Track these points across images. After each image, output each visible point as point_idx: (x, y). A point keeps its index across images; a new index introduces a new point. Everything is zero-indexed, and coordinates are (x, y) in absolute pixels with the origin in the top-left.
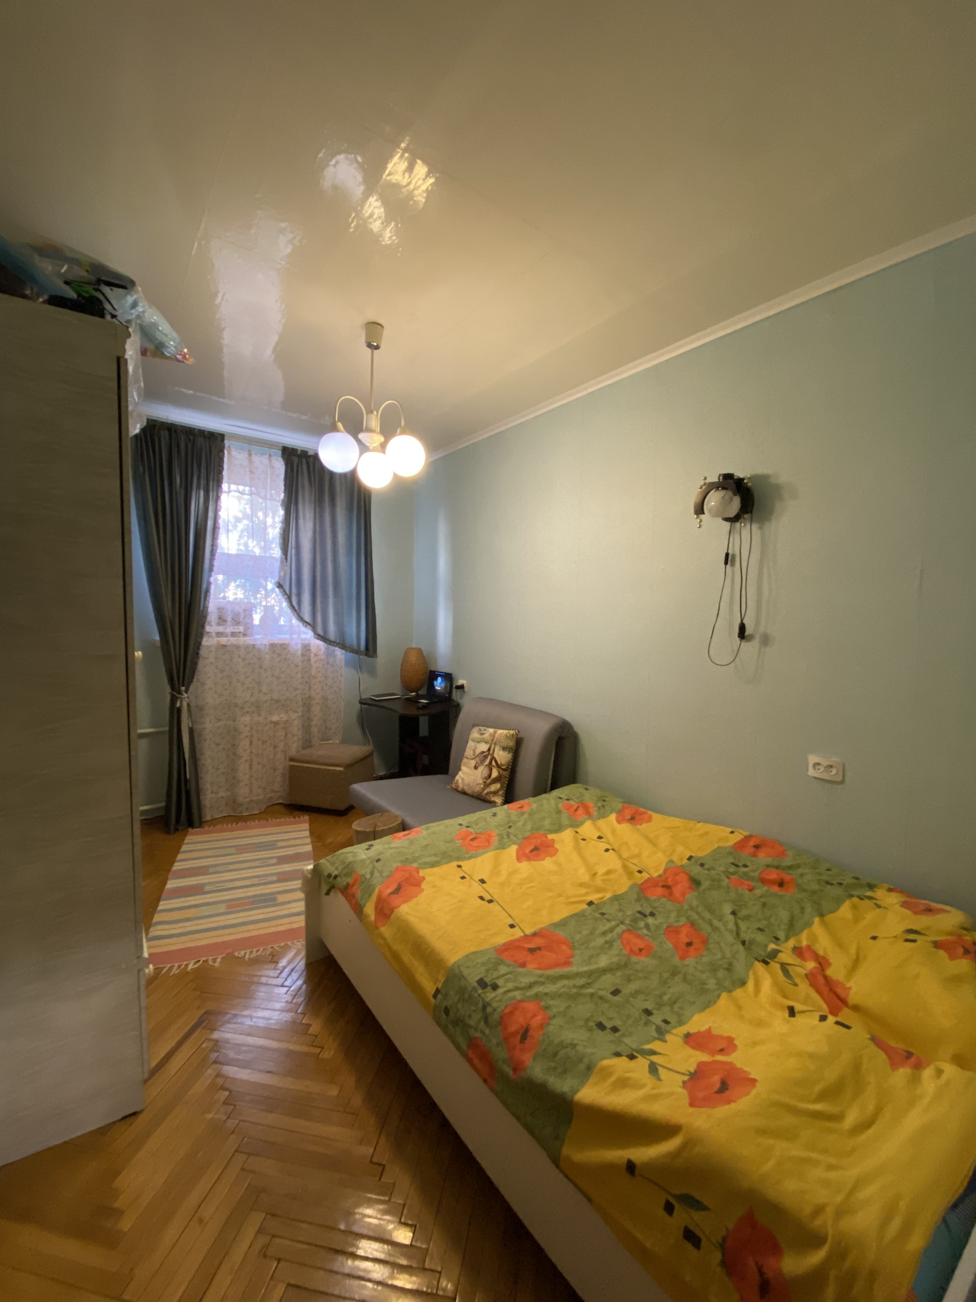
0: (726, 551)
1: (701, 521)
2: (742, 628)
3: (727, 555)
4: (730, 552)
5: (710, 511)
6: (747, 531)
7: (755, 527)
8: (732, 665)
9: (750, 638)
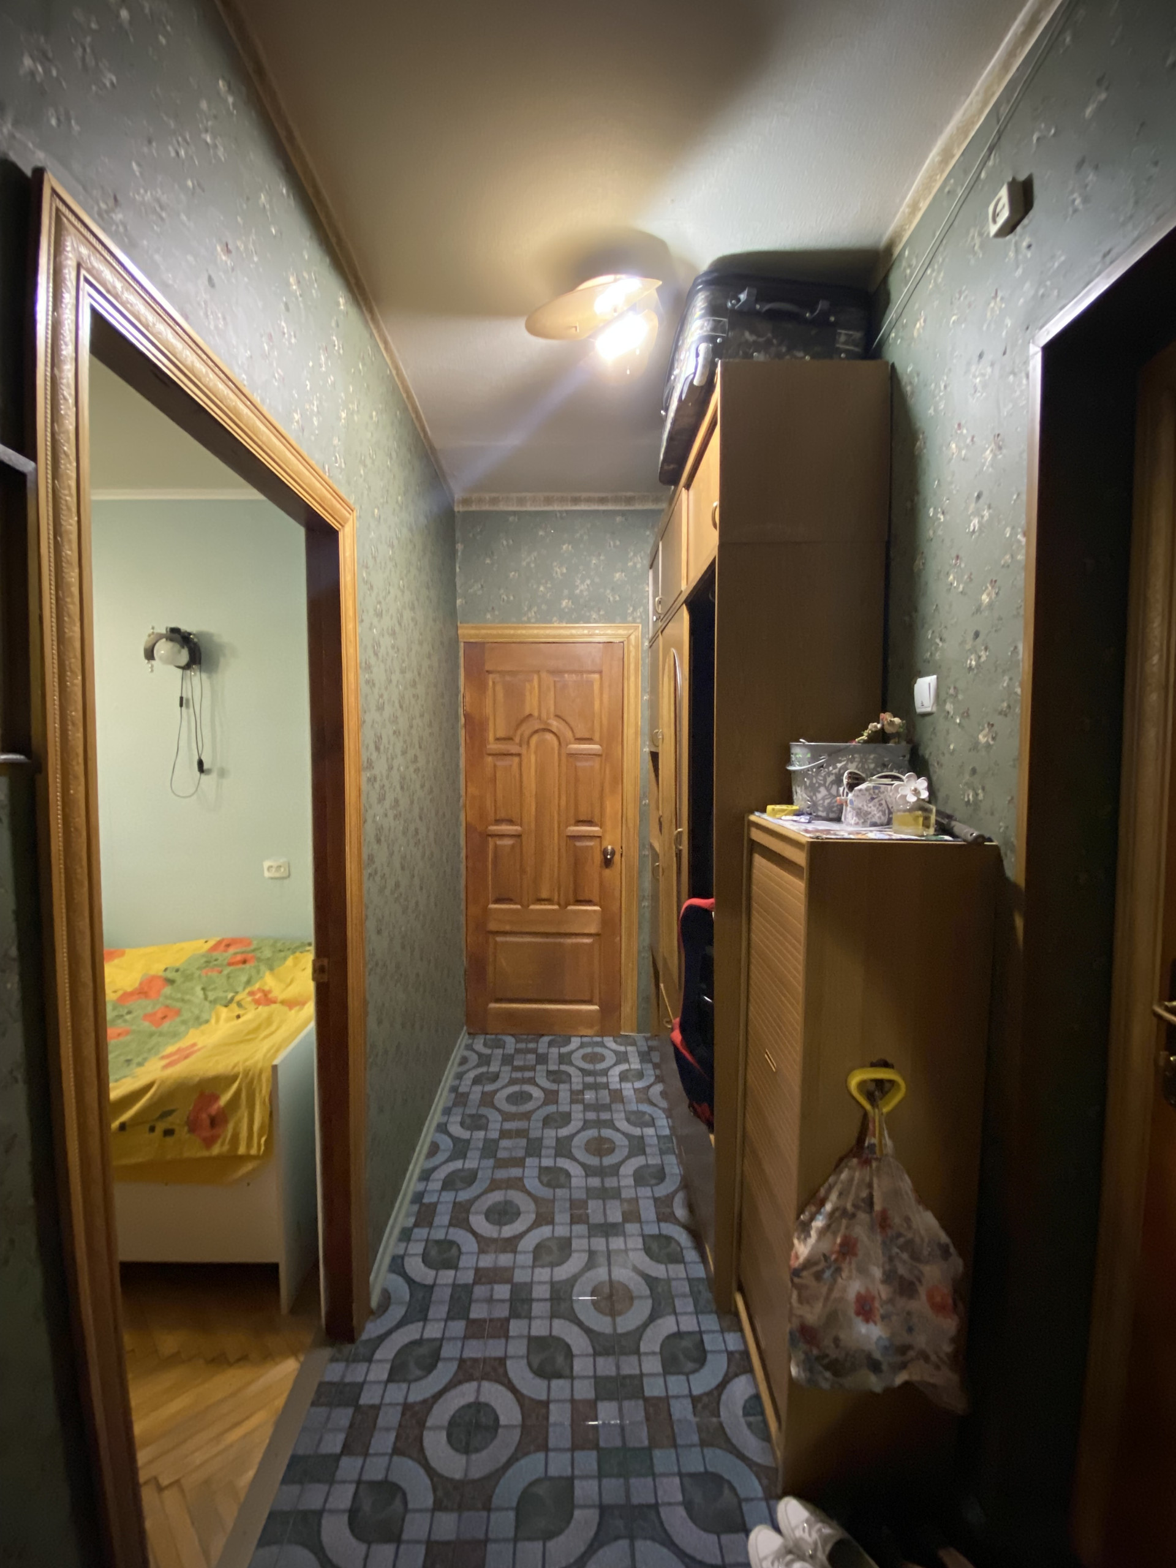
0: (179, 695)
1: (152, 666)
2: (200, 763)
3: (181, 698)
4: (184, 696)
5: (161, 658)
6: (197, 677)
7: (204, 676)
8: (195, 797)
9: (209, 772)
